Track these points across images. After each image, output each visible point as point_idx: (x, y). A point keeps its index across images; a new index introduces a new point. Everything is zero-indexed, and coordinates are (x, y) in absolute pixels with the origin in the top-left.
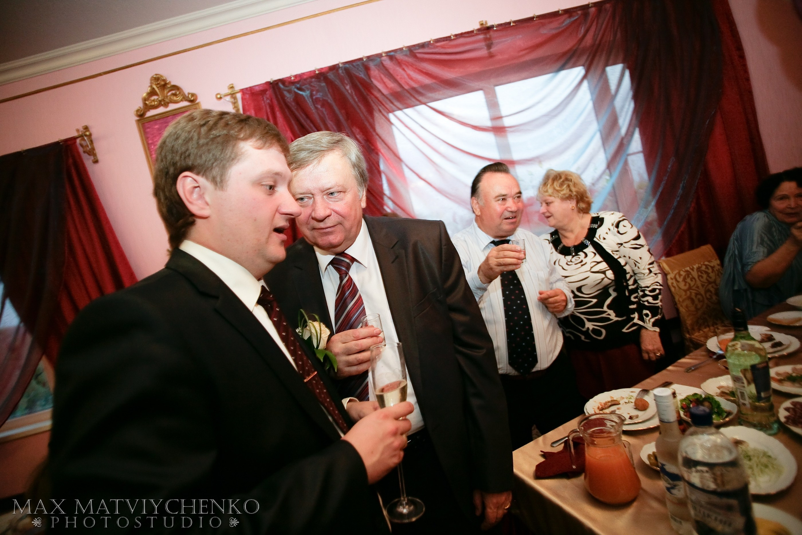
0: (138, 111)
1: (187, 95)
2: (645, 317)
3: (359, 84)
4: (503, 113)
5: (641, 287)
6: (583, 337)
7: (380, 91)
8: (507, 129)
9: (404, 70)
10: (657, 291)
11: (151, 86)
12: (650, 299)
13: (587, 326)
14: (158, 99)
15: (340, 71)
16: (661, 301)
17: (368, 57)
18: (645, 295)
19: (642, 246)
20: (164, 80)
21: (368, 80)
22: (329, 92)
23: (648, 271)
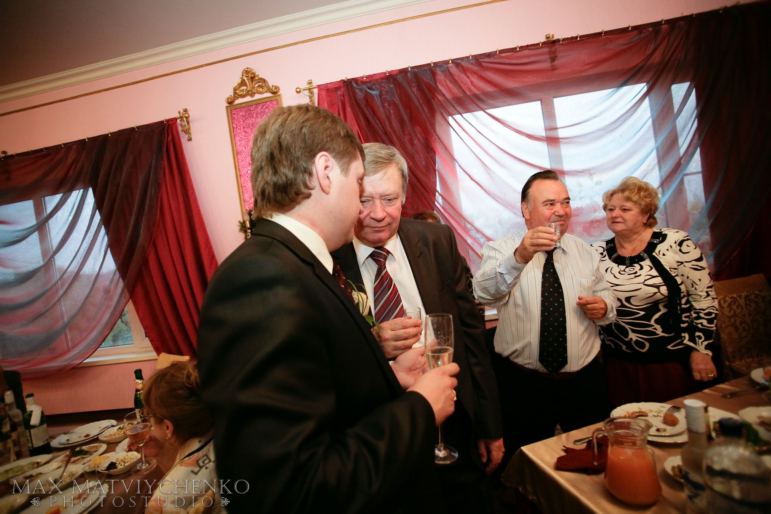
0: (228, 98)
1: (271, 87)
2: (697, 339)
3: (425, 87)
4: (559, 124)
5: (695, 309)
6: (624, 347)
7: (444, 95)
8: (561, 140)
9: (468, 77)
10: (713, 315)
11: (242, 78)
12: (705, 322)
13: (630, 337)
14: (246, 89)
15: (409, 75)
16: (716, 326)
17: (435, 64)
18: (699, 318)
19: (704, 269)
20: (253, 73)
21: (433, 85)
22: (397, 93)
23: (705, 294)
